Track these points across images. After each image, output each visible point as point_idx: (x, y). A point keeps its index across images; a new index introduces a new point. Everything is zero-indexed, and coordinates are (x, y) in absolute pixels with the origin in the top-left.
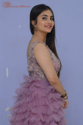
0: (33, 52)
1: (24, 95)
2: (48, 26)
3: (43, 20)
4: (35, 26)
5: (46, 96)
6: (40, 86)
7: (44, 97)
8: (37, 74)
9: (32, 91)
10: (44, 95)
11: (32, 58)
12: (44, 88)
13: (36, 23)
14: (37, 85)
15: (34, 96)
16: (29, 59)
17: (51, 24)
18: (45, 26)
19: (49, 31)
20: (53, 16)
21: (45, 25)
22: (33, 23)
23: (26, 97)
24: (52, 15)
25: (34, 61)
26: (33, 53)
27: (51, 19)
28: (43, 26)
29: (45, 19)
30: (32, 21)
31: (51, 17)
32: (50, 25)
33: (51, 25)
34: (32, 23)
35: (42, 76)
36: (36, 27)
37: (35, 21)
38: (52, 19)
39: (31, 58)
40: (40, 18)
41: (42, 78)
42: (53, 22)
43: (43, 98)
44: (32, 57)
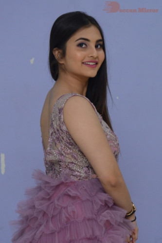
0: (62, 117)
1: (39, 218)
2: (90, 62)
3: (79, 48)
4: (62, 62)
5: (94, 216)
6: (78, 194)
7: (89, 220)
8: (70, 169)
9: (60, 208)
10: (89, 215)
11: (60, 131)
12: (88, 200)
13: (64, 55)
14: (73, 193)
15: (65, 219)
16: (52, 134)
17: (97, 57)
18: (83, 63)
19: (92, 73)
20: (103, 40)
21: (84, 61)
22: (57, 53)
23: (47, 222)
24: (100, 38)
25: (65, 138)
26: (62, 120)
27: (96, 47)
28: (80, 63)
29: (84, 46)
30: (55, 49)
31: (98, 41)
32: (94, 60)
33: (97, 60)
34: (54, 54)
35: (80, 172)
36: (63, 64)
37: (61, 51)
38: (99, 47)
39: (58, 130)
40: (71, 45)
41: (80, 176)
42: (102, 52)
43: (87, 222)
44: (58, 128)
